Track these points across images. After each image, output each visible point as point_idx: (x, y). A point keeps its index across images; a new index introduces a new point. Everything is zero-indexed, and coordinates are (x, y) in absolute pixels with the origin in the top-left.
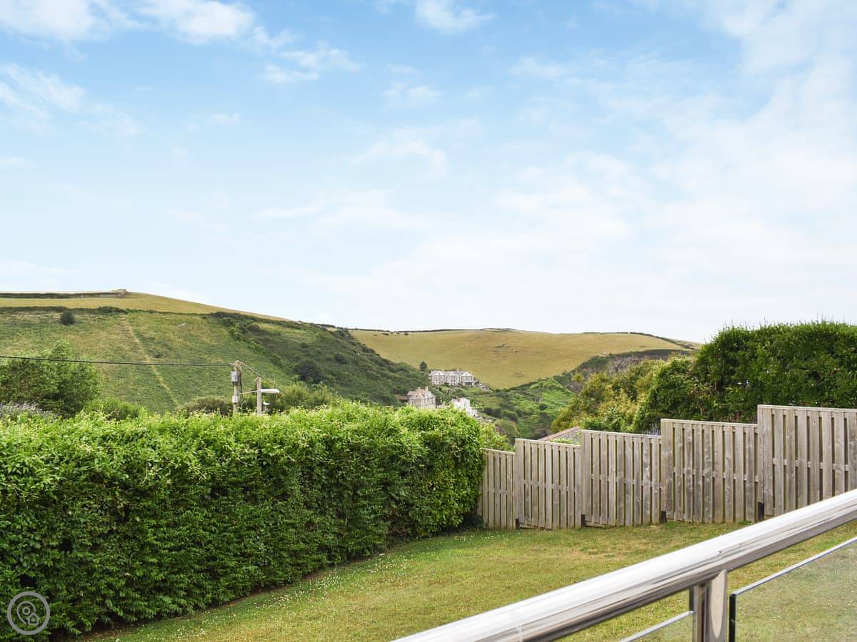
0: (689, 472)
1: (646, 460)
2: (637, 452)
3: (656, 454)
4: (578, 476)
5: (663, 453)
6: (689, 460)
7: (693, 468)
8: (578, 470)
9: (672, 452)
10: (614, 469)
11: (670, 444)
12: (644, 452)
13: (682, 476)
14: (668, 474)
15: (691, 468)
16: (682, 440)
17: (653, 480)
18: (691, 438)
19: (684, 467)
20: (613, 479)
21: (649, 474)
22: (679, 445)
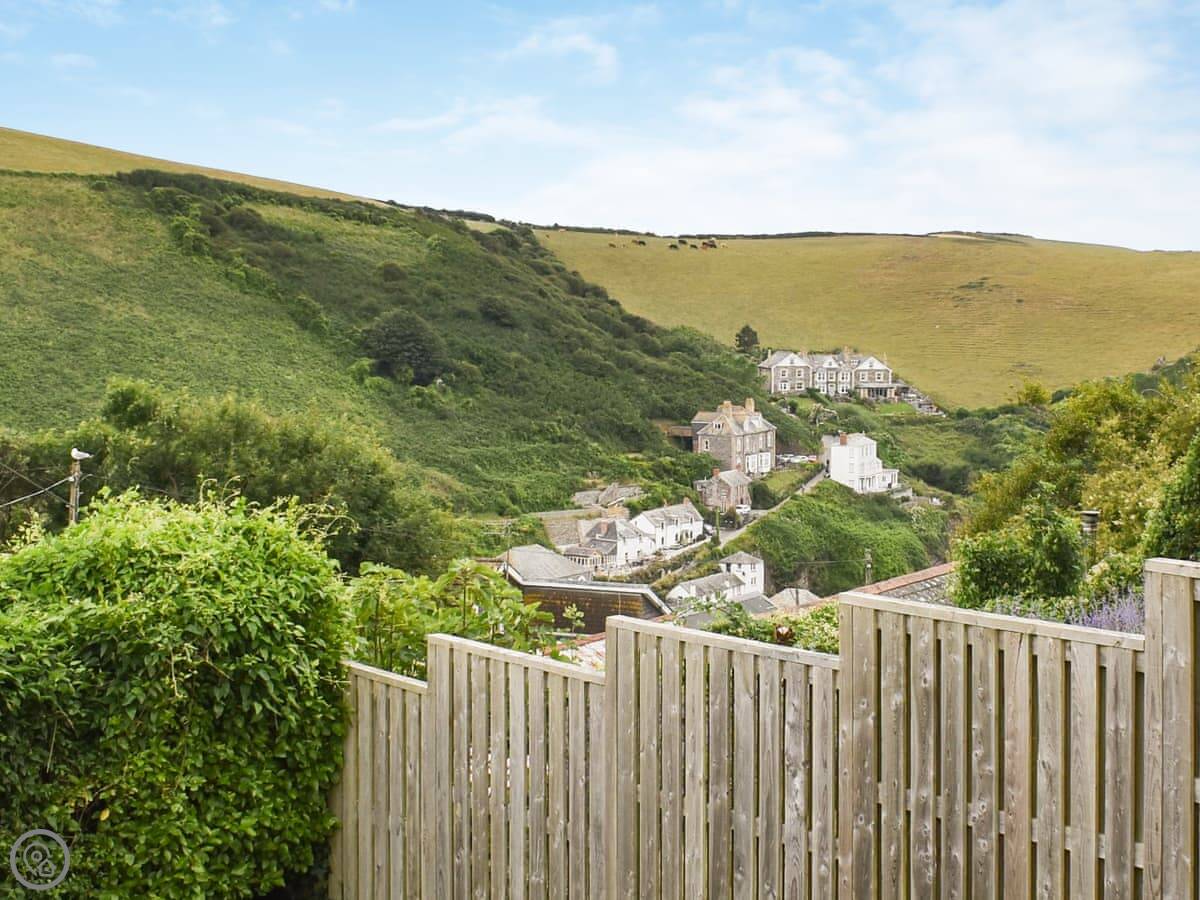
0: (923, 809)
1: (795, 749)
2: (768, 712)
3: (824, 725)
4: (598, 788)
5: (844, 726)
6: (923, 762)
7: (938, 792)
8: (599, 767)
9: (871, 721)
10: (701, 775)
11: (864, 693)
12: (790, 717)
13: (901, 821)
14: (859, 808)
15: (928, 792)
16: (902, 681)
17: (816, 824)
18: (930, 675)
19: (908, 786)
20: (697, 809)
21: (800, 801)
22: (894, 700)
